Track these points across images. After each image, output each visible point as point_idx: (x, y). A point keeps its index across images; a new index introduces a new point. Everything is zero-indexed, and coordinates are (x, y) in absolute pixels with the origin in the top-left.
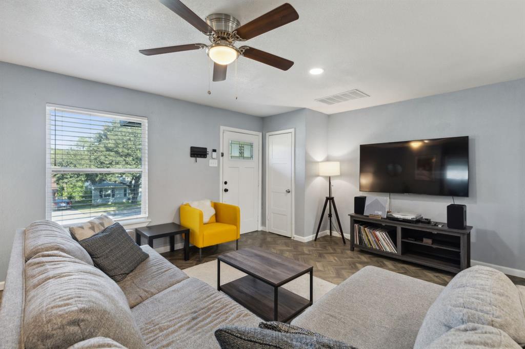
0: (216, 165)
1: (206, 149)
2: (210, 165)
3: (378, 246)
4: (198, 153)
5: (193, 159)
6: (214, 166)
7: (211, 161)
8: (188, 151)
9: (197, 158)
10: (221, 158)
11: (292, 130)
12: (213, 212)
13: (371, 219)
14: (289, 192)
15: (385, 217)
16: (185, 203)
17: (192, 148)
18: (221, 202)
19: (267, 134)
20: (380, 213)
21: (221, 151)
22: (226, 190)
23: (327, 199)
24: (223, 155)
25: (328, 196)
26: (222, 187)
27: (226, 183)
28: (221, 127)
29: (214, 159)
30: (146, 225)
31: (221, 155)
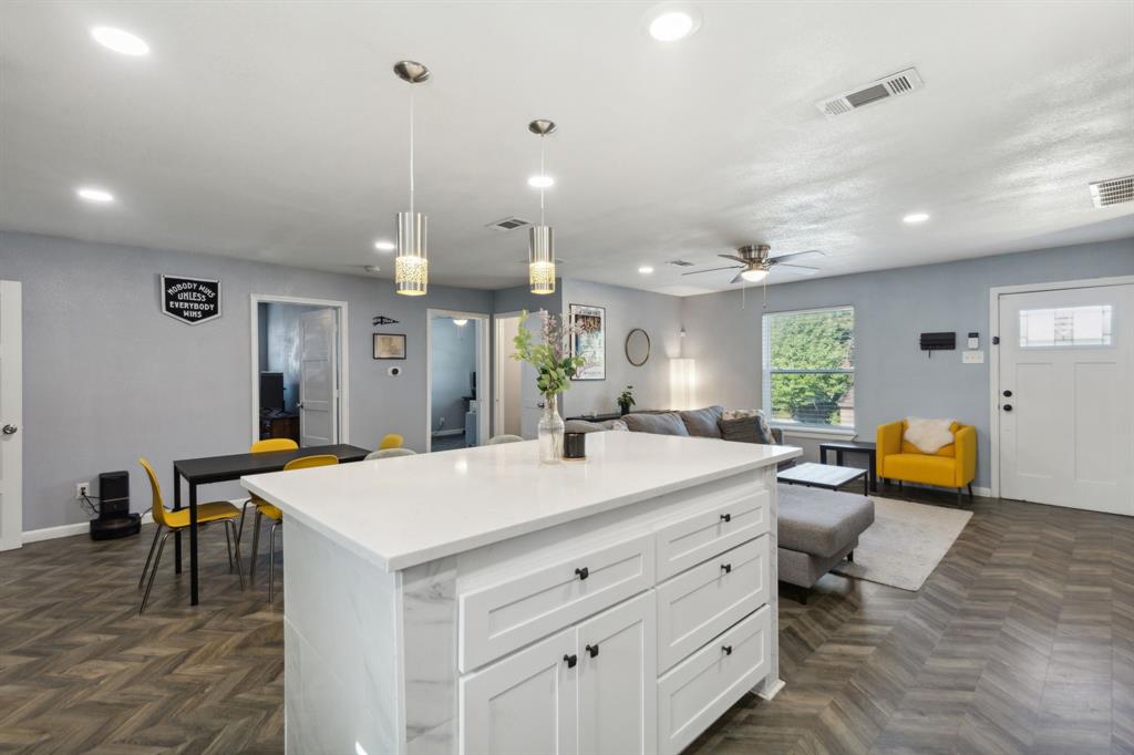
0: (982, 361)
1: (953, 334)
2: (965, 361)
4: (938, 342)
5: (928, 353)
6: (976, 362)
7: (969, 355)
9: (932, 352)
10: (993, 348)
17: (925, 336)
21: (993, 333)
22: (1008, 408)
24: (997, 341)
26: (996, 400)
27: (1008, 394)
28: (994, 291)
29: (973, 349)
30: (850, 438)
31: (991, 341)
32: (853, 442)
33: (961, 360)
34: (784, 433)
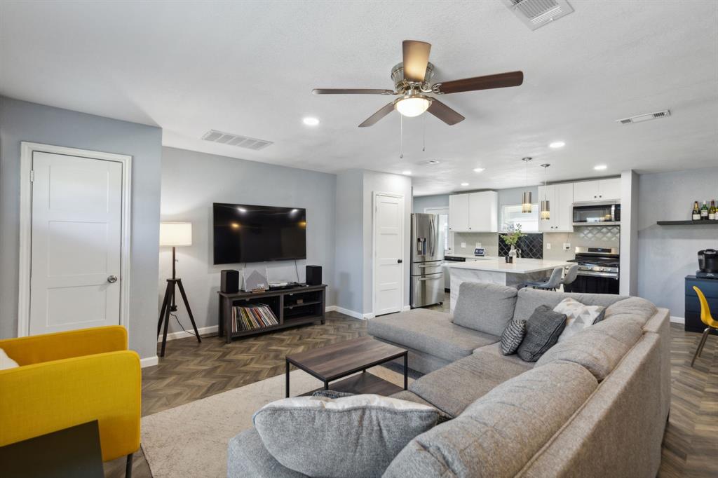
3: (259, 323)
11: (125, 158)
13: (255, 295)
15: (268, 288)
20: (262, 286)
23: (170, 282)
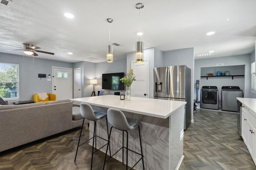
0: (51, 80)
1: (46, 75)
2: (48, 80)
4: (42, 76)
5: (40, 78)
6: (50, 80)
7: (48, 79)
8: (38, 75)
9: (41, 78)
10: (53, 78)
11: (80, 68)
12: (47, 96)
14: (80, 90)
16: (35, 93)
17: (39, 74)
18: (53, 93)
19: (74, 69)
21: (53, 75)
22: (55, 89)
23: (93, 92)
25: (93, 91)
26: (53, 88)
27: (55, 87)
28: (53, 67)
29: (49, 78)
30: (18, 101)
31: (53, 77)
32: (19, 102)
33: (47, 80)
34: (8, 102)
